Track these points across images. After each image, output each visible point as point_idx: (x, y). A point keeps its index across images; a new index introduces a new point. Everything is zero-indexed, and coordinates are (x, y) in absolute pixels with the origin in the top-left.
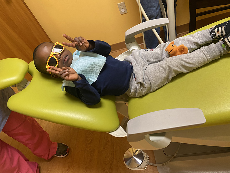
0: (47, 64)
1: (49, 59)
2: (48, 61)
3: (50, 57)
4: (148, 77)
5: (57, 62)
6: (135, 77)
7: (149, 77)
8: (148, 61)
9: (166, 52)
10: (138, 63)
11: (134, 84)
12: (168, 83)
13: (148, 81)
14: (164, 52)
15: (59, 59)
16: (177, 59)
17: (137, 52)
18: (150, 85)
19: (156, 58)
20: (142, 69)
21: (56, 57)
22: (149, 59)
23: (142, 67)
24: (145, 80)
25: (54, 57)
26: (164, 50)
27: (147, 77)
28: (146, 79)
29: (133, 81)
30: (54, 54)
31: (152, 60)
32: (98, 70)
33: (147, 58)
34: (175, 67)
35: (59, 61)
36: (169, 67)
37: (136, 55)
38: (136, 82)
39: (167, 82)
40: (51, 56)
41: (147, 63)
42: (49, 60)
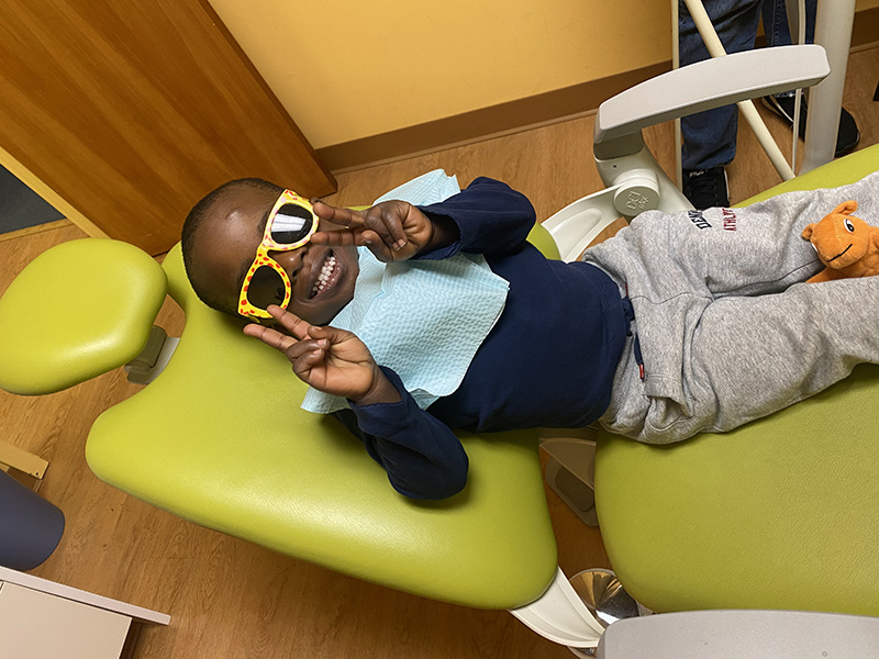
0: (243, 295)
1: (250, 274)
2: (246, 283)
3: (255, 266)
4: (707, 372)
5: (288, 290)
6: (639, 360)
7: (714, 375)
8: (708, 281)
9: (803, 243)
10: (661, 289)
11: (633, 392)
12: (803, 401)
13: (704, 393)
14: (796, 243)
15: (295, 274)
16: (866, 302)
17: (655, 230)
18: (714, 409)
19: (750, 273)
20: (679, 327)
21: (280, 264)
22: (715, 273)
23: (678, 317)
24: (692, 385)
25: (275, 268)
26: (798, 233)
27: (700, 373)
28: (699, 378)
29: (628, 374)
30: (271, 253)
31: (731, 277)
32: (468, 342)
33: (705, 269)
34: (851, 338)
35: (293, 284)
36: (824, 341)
37: (648, 243)
38: (642, 386)
39: (800, 399)
40: (261, 259)
41: (704, 292)
42: (252, 280)
